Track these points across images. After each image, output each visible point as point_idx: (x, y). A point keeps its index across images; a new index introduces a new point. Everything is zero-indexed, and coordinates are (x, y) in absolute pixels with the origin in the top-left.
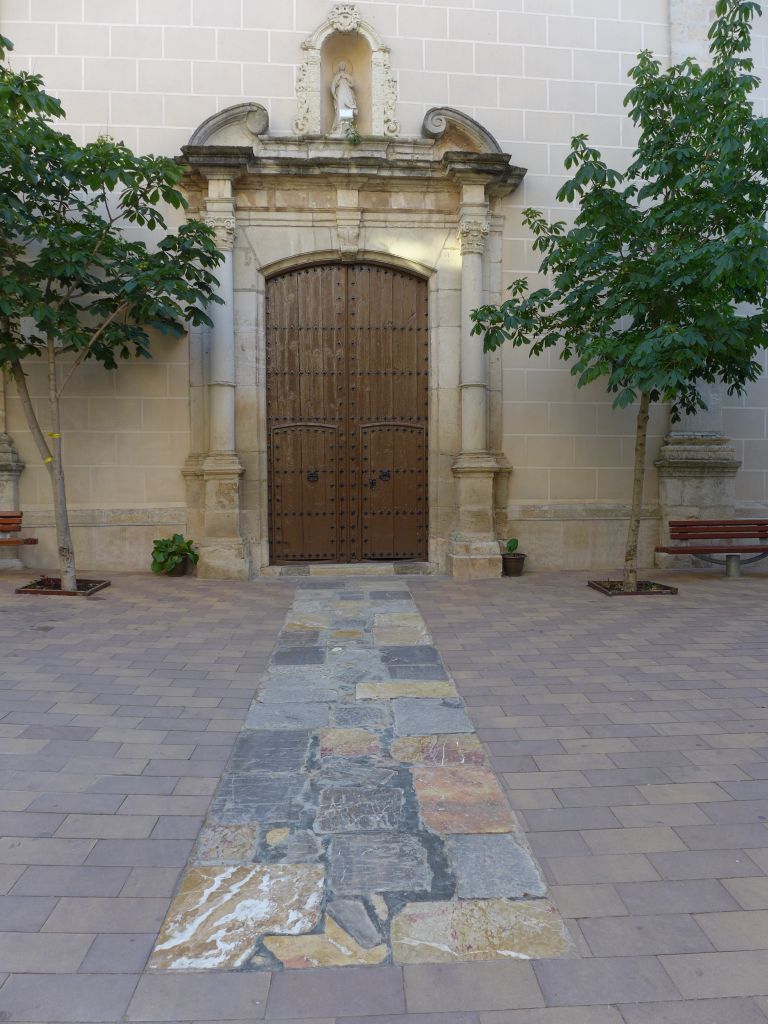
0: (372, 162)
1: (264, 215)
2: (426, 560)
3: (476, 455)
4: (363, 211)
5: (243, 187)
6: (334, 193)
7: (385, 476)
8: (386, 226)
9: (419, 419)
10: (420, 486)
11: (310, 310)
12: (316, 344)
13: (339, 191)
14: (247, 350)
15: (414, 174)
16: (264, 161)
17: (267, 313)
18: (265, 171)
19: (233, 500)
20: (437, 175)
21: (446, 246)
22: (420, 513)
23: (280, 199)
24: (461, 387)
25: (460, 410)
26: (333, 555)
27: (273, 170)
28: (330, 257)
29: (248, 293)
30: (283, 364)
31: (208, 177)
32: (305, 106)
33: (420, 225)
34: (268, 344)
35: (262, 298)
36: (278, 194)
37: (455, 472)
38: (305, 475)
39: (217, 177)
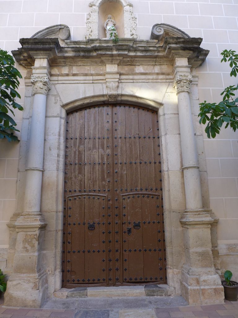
0: (124, 47)
1: (66, 78)
2: (166, 283)
3: (197, 213)
4: (121, 74)
5: (56, 65)
6: (104, 67)
7: (137, 226)
8: (133, 81)
9: (156, 190)
10: (159, 232)
11: (92, 128)
12: (94, 147)
13: (107, 65)
14: (52, 150)
15: (148, 54)
16: (66, 49)
17: (67, 131)
18: (66, 55)
19: (34, 246)
20: (161, 54)
21: (167, 91)
22: (160, 250)
23: (75, 70)
24: (183, 169)
25: (183, 184)
26: (104, 280)
27: (71, 54)
28: (102, 99)
29: (55, 119)
30: (75, 158)
31: (35, 57)
32: (90, 30)
33: (152, 81)
34: (66, 147)
35: (63, 121)
36: (74, 68)
37: (183, 224)
38: (87, 226)
39: (39, 57)
